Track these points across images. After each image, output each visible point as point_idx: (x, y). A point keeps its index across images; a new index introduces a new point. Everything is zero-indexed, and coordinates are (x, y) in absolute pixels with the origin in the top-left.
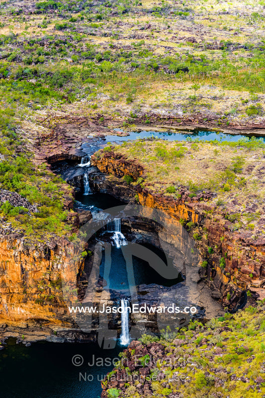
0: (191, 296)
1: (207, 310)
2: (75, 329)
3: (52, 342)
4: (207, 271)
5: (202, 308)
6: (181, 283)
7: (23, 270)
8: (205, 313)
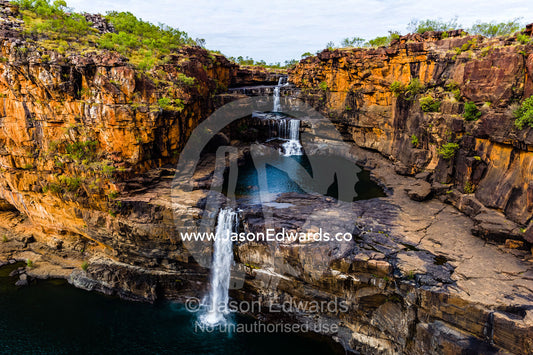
0: (403, 223)
1: (461, 269)
2: (124, 265)
3: (73, 285)
4: (454, 170)
5: (440, 260)
6: (381, 198)
7: (29, 116)
8: (455, 276)
